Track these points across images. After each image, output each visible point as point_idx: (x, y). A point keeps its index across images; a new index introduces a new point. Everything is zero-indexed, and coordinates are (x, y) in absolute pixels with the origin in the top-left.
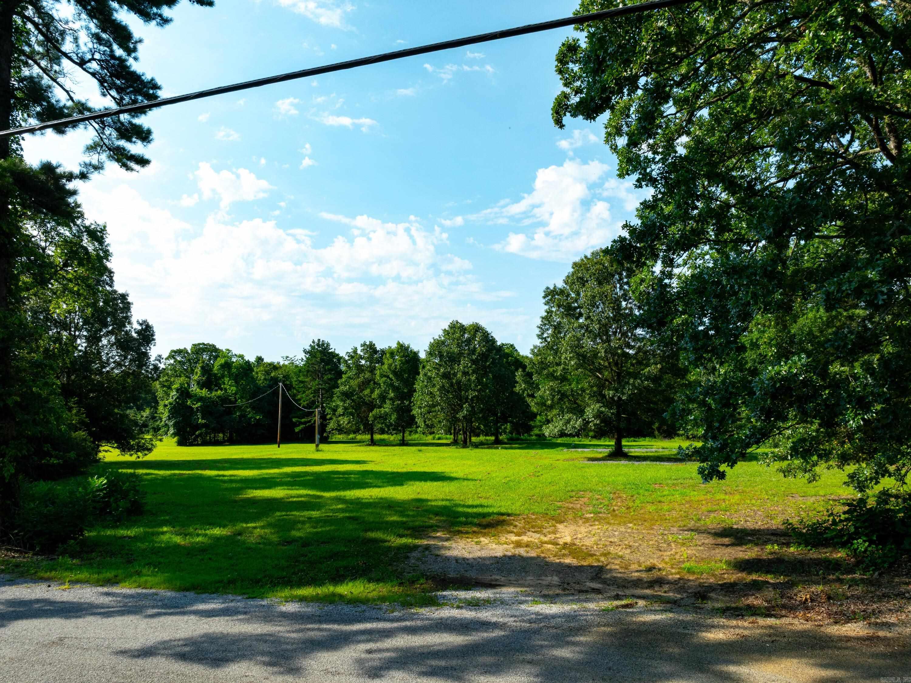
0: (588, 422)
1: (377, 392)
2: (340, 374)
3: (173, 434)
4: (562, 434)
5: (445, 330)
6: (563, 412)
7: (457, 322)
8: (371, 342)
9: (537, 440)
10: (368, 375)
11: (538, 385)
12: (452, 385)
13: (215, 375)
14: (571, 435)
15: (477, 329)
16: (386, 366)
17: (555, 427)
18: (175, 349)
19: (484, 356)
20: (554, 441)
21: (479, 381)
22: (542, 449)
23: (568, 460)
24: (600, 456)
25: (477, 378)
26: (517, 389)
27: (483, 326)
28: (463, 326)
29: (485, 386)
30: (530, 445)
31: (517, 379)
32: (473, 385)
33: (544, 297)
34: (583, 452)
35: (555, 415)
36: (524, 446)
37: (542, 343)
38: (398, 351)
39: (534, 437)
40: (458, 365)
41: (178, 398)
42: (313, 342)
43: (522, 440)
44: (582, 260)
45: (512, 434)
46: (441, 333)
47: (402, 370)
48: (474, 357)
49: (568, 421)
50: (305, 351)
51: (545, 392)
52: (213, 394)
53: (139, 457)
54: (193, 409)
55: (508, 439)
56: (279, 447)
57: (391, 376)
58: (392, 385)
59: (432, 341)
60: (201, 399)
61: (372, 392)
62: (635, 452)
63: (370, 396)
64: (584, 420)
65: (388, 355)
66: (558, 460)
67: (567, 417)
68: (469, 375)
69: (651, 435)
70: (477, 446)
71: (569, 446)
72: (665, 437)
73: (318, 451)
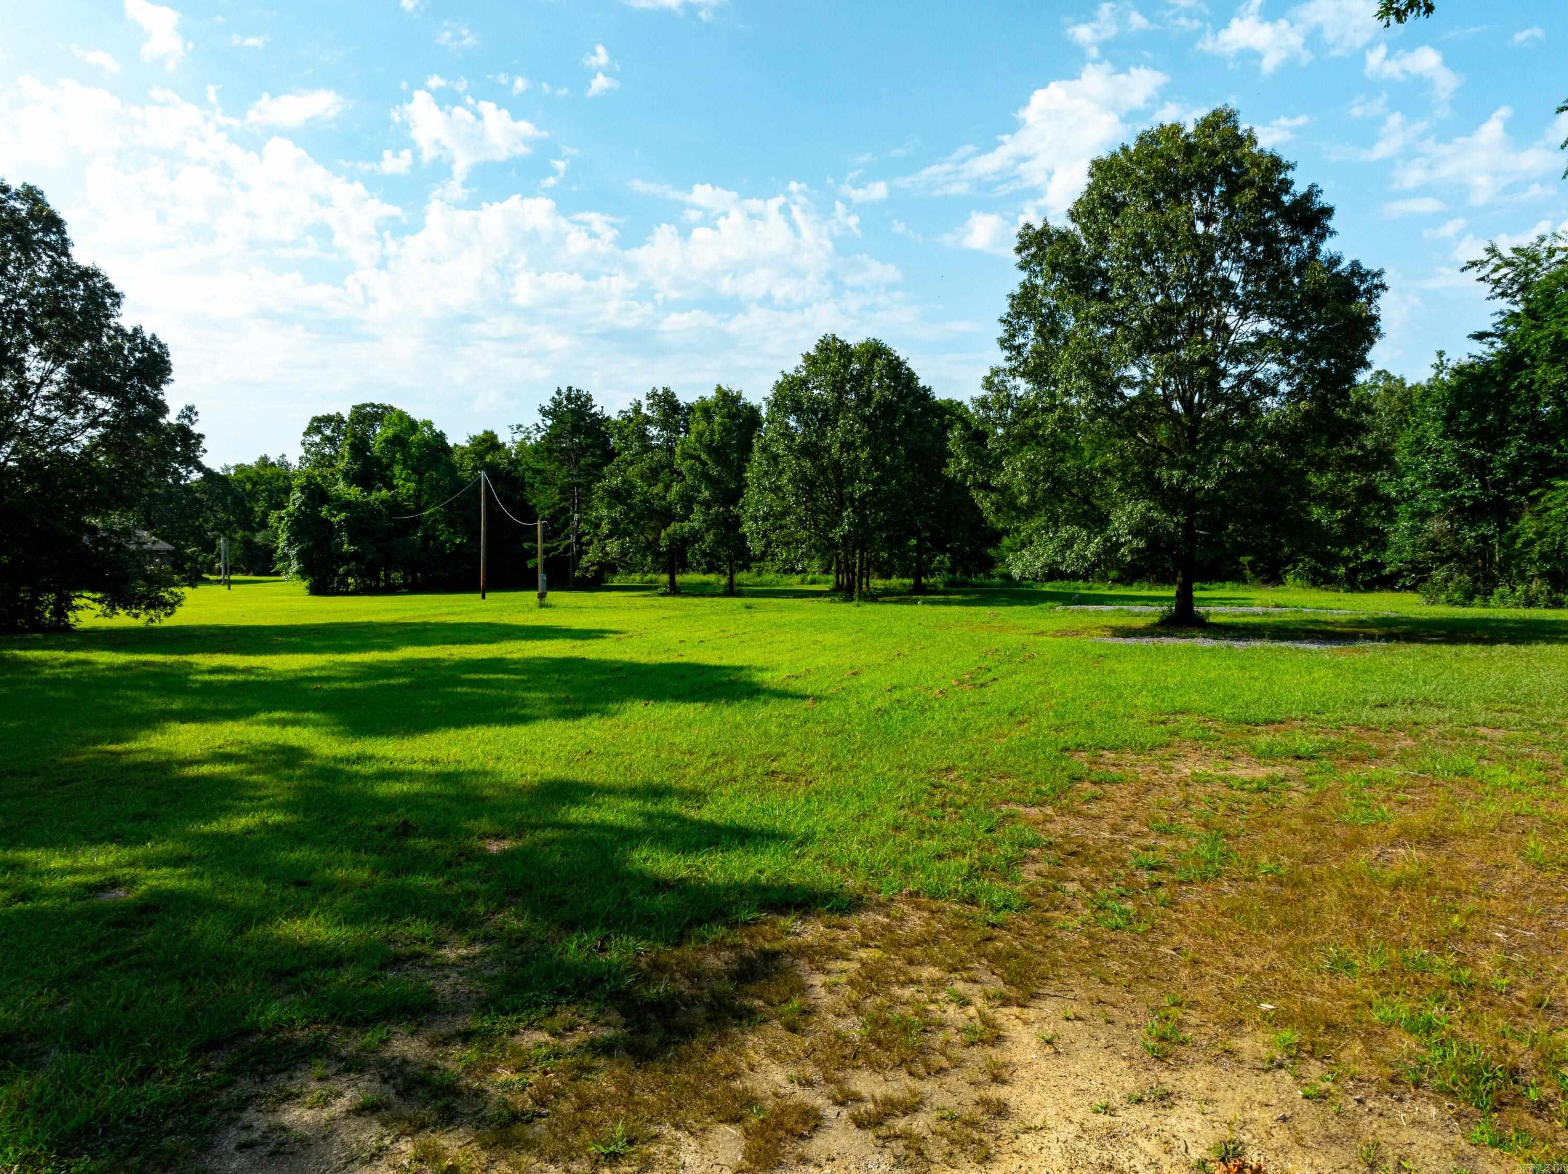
0: (1118, 546)
1: (676, 488)
2: (610, 455)
3: (298, 572)
4: (1053, 573)
5: (807, 357)
6: (1056, 524)
7: (835, 339)
8: (666, 391)
9: (1002, 585)
10: (659, 456)
11: (998, 461)
12: (822, 471)
13: (378, 461)
14: (1074, 576)
15: (875, 351)
16: (693, 437)
17: (1037, 557)
18: (320, 415)
19: (887, 409)
20: (1038, 587)
21: (875, 460)
22: (1010, 604)
23: (1063, 633)
24: (1140, 623)
25: (871, 455)
26: (951, 470)
27: (889, 346)
28: (848, 346)
29: (889, 472)
30: (987, 597)
31: (951, 446)
32: (863, 470)
33: (1019, 250)
34: (1098, 614)
35: (1037, 529)
36: (973, 597)
37: (1009, 359)
38: (717, 405)
39: (997, 580)
40: (833, 429)
41: (303, 504)
42: (559, 392)
43: (973, 585)
44: (1114, 155)
45: (954, 573)
46: (800, 361)
47: (725, 445)
48: (868, 411)
49: (1068, 544)
50: (544, 412)
51: (1015, 475)
52: (373, 497)
53: (152, 620)
54: (331, 523)
55: (946, 584)
56: (484, 597)
57: (704, 456)
58: (706, 476)
59: (780, 379)
60: (346, 505)
61: (667, 488)
62: (1217, 614)
63: (664, 498)
64: (1108, 539)
65: (698, 414)
66: (1042, 633)
67: (1065, 532)
68: (855, 450)
69: (1238, 577)
70: (873, 597)
71: (1067, 599)
72: (1266, 582)
73: (541, 606)
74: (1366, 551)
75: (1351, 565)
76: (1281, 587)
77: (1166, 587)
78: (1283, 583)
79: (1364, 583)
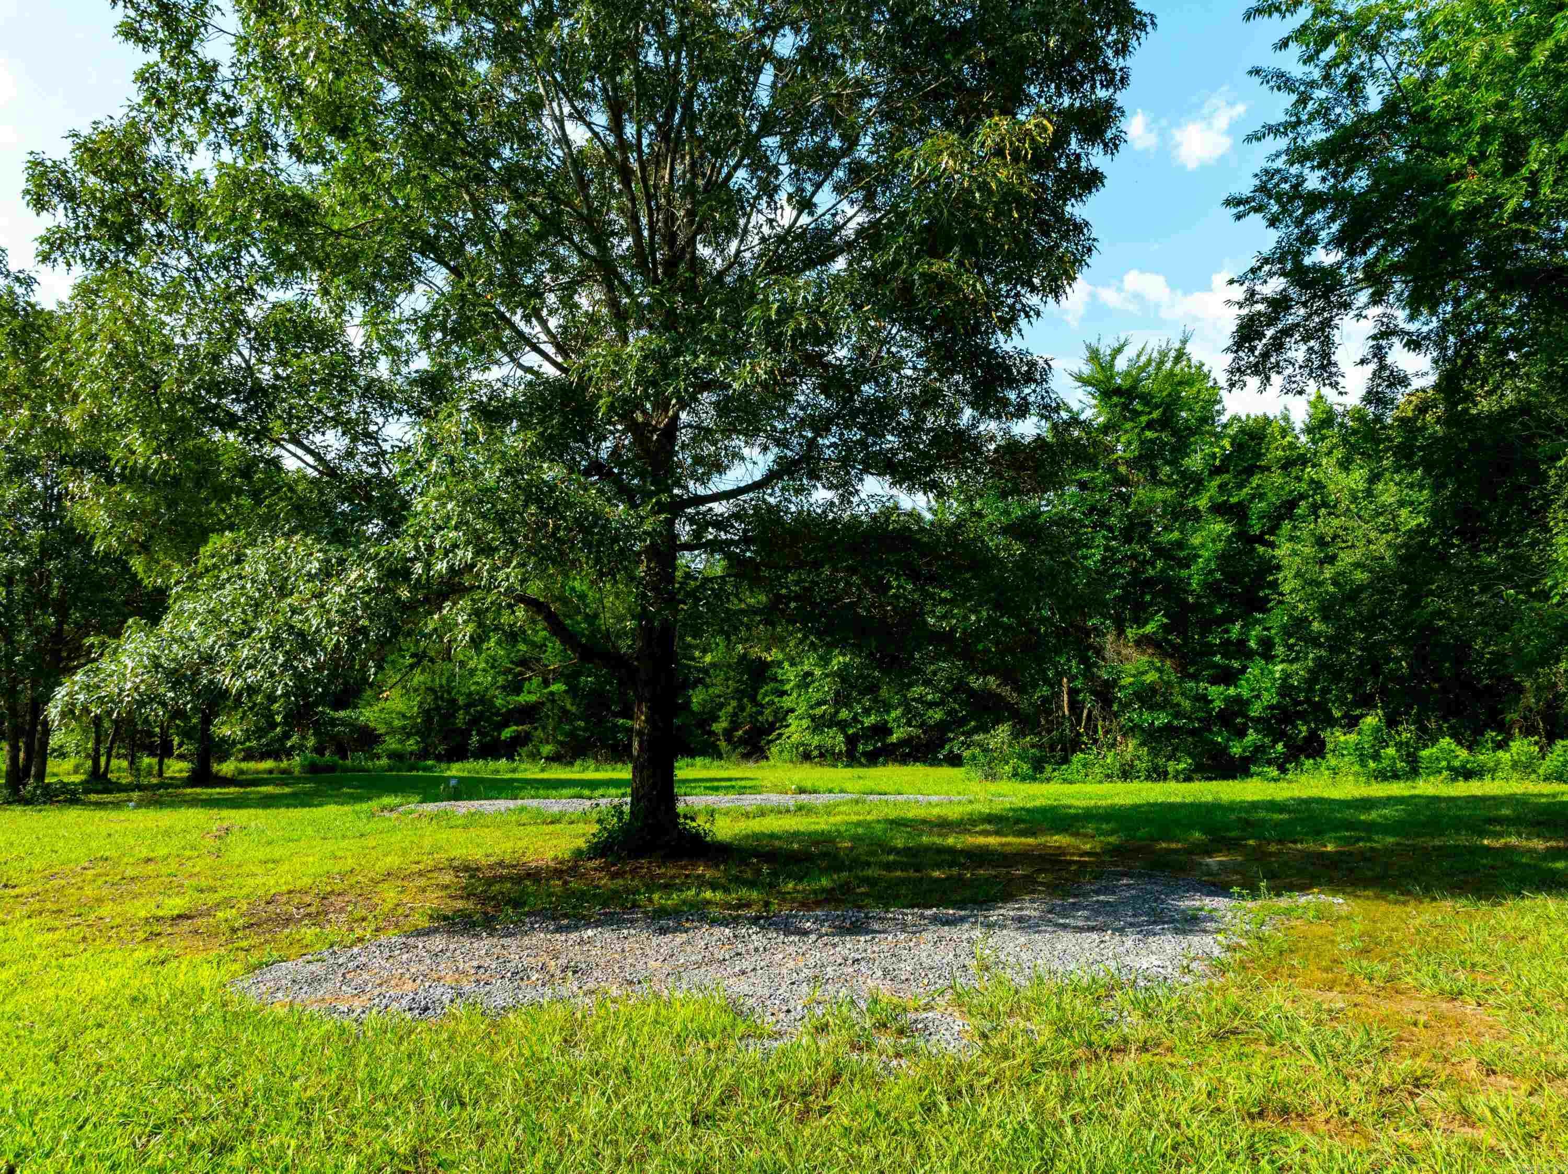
74: (867, 712)
75: (851, 732)
76: (763, 763)
77: (619, 766)
78: (767, 758)
79: (864, 754)
